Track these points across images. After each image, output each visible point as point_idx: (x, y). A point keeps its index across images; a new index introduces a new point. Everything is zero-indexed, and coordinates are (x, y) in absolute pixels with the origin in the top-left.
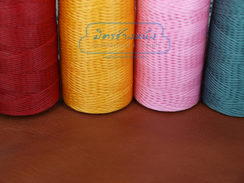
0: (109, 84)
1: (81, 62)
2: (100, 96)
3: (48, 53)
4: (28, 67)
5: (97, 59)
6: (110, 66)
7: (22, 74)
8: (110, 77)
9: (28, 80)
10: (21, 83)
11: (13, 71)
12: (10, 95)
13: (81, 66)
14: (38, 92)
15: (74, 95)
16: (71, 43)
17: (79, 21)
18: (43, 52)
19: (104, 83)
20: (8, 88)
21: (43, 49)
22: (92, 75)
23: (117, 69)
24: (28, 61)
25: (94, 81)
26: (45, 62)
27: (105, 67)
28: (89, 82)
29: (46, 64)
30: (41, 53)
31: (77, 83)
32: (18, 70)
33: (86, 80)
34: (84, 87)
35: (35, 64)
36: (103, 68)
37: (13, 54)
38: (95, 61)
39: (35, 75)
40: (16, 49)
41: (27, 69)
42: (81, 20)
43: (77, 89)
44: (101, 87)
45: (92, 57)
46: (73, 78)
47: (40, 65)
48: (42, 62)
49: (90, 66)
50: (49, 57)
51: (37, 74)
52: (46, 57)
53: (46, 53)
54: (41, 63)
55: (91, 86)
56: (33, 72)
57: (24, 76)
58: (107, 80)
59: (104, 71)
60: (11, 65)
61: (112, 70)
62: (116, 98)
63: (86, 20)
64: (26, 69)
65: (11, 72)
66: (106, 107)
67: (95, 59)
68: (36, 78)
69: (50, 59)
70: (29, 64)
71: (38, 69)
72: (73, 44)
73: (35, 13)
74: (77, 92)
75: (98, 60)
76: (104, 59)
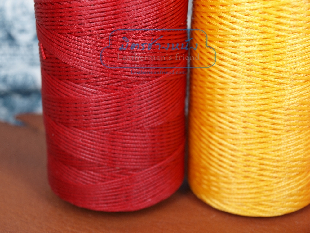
0: (282, 161)
1: (233, 115)
2: (262, 184)
3: (169, 93)
4: (129, 118)
5: (264, 110)
6: (288, 125)
7: (116, 132)
8: (286, 148)
9: (128, 143)
10: (114, 150)
11: (100, 125)
12: (91, 170)
13: (231, 122)
14: (144, 169)
15: (212, 178)
16: (215, 76)
17: (234, 32)
18: (160, 91)
19: (274, 158)
20: (88, 158)
21: (160, 86)
22: (252, 141)
23: (300, 132)
24: (129, 108)
25: (254, 152)
26: (163, 112)
27: (278, 127)
28: (245, 154)
29: (164, 115)
30: (156, 93)
31: (221, 155)
32: (109, 124)
33: (238, 151)
34: (233, 164)
35: (143, 113)
36: (274, 129)
37: (102, 91)
38: (260, 113)
39: (142, 134)
40: (107, 82)
41: (127, 122)
42: (239, 30)
43: (220, 166)
44: (267, 165)
45: (255, 105)
46: (213, 145)
47: (153, 117)
48: (157, 111)
49: (249, 122)
50: (171, 102)
51: (145, 133)
52: (164, 101)
53: (165, 94)
54: (155, 112)
55: (248, 163)
56: (138, 129)
57: (120, 135)
58: (279, 153)
59: (276, 135)
60: (96, 112)
61: (291, 134)
62: (292, 188)
63: (247, 31)
64: (124, 123)
65: (95, 126)
66: (273, 204)
67: (261, 111)
68: (142, 142)
69: (171, 106)
70: (131, 113)
71: (149, 124)
72: (218, 78)
73: (148, 11)
74: (219, 172)
75: (266, 111)
76: (278, 111)
